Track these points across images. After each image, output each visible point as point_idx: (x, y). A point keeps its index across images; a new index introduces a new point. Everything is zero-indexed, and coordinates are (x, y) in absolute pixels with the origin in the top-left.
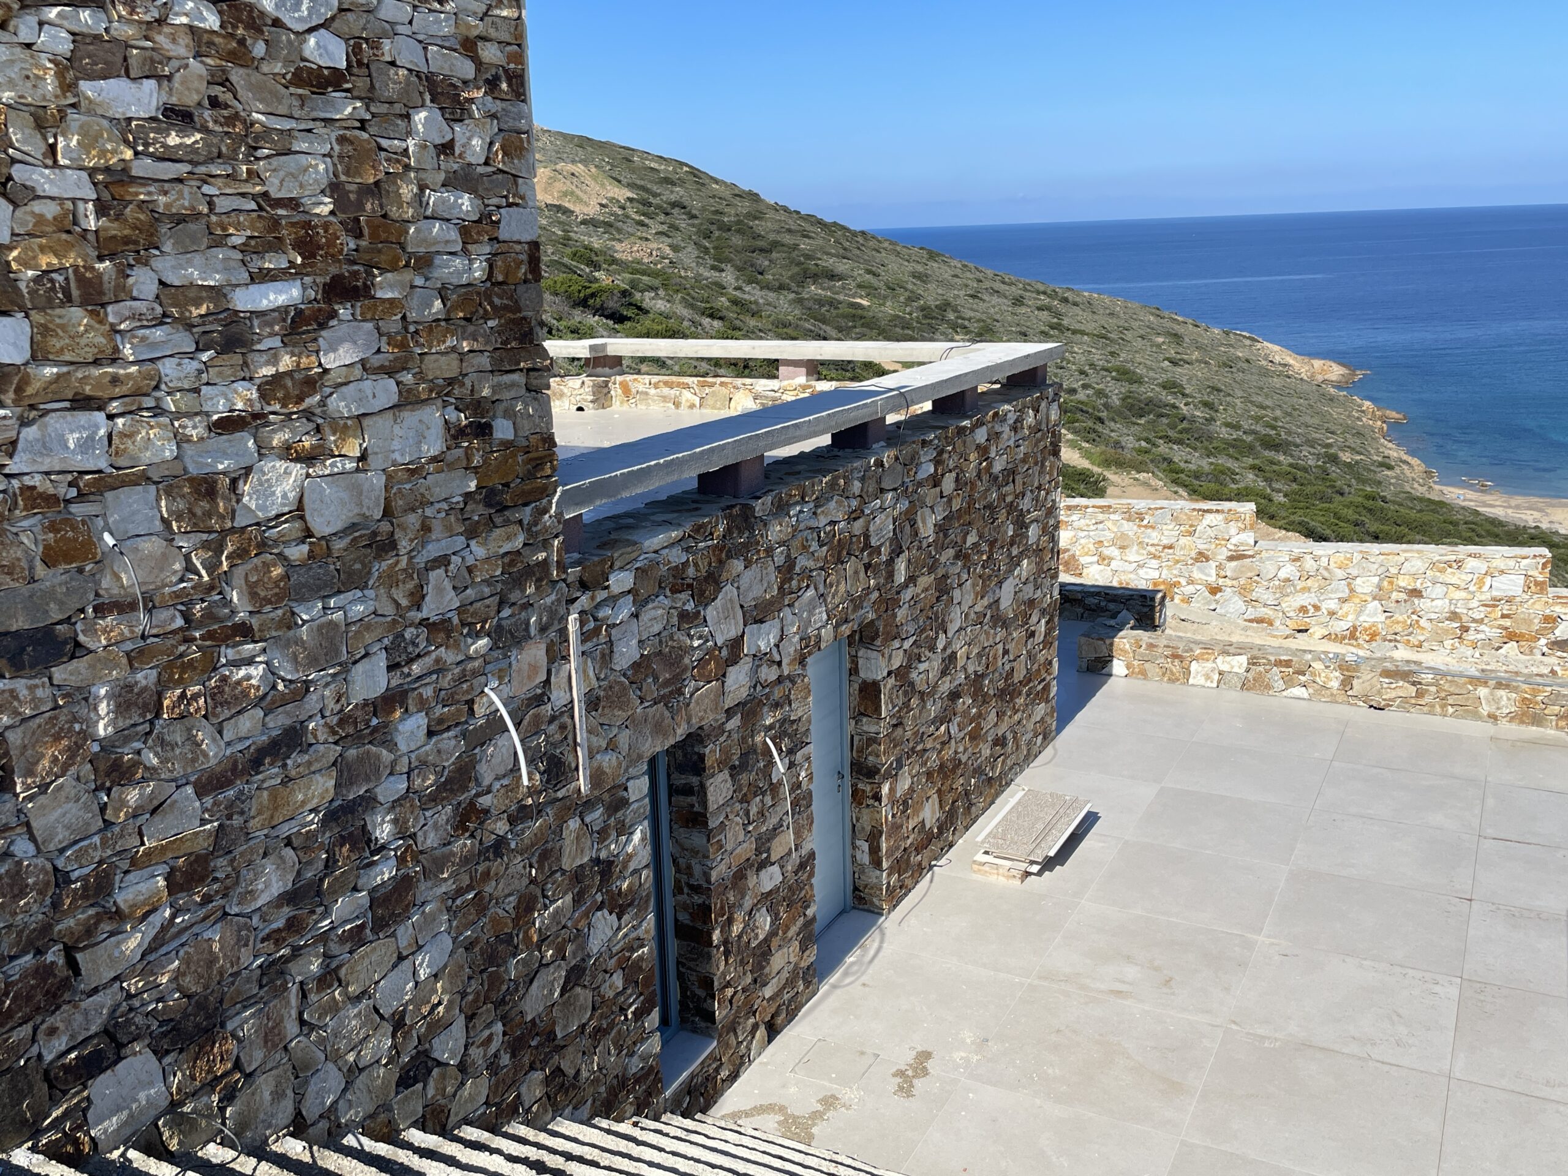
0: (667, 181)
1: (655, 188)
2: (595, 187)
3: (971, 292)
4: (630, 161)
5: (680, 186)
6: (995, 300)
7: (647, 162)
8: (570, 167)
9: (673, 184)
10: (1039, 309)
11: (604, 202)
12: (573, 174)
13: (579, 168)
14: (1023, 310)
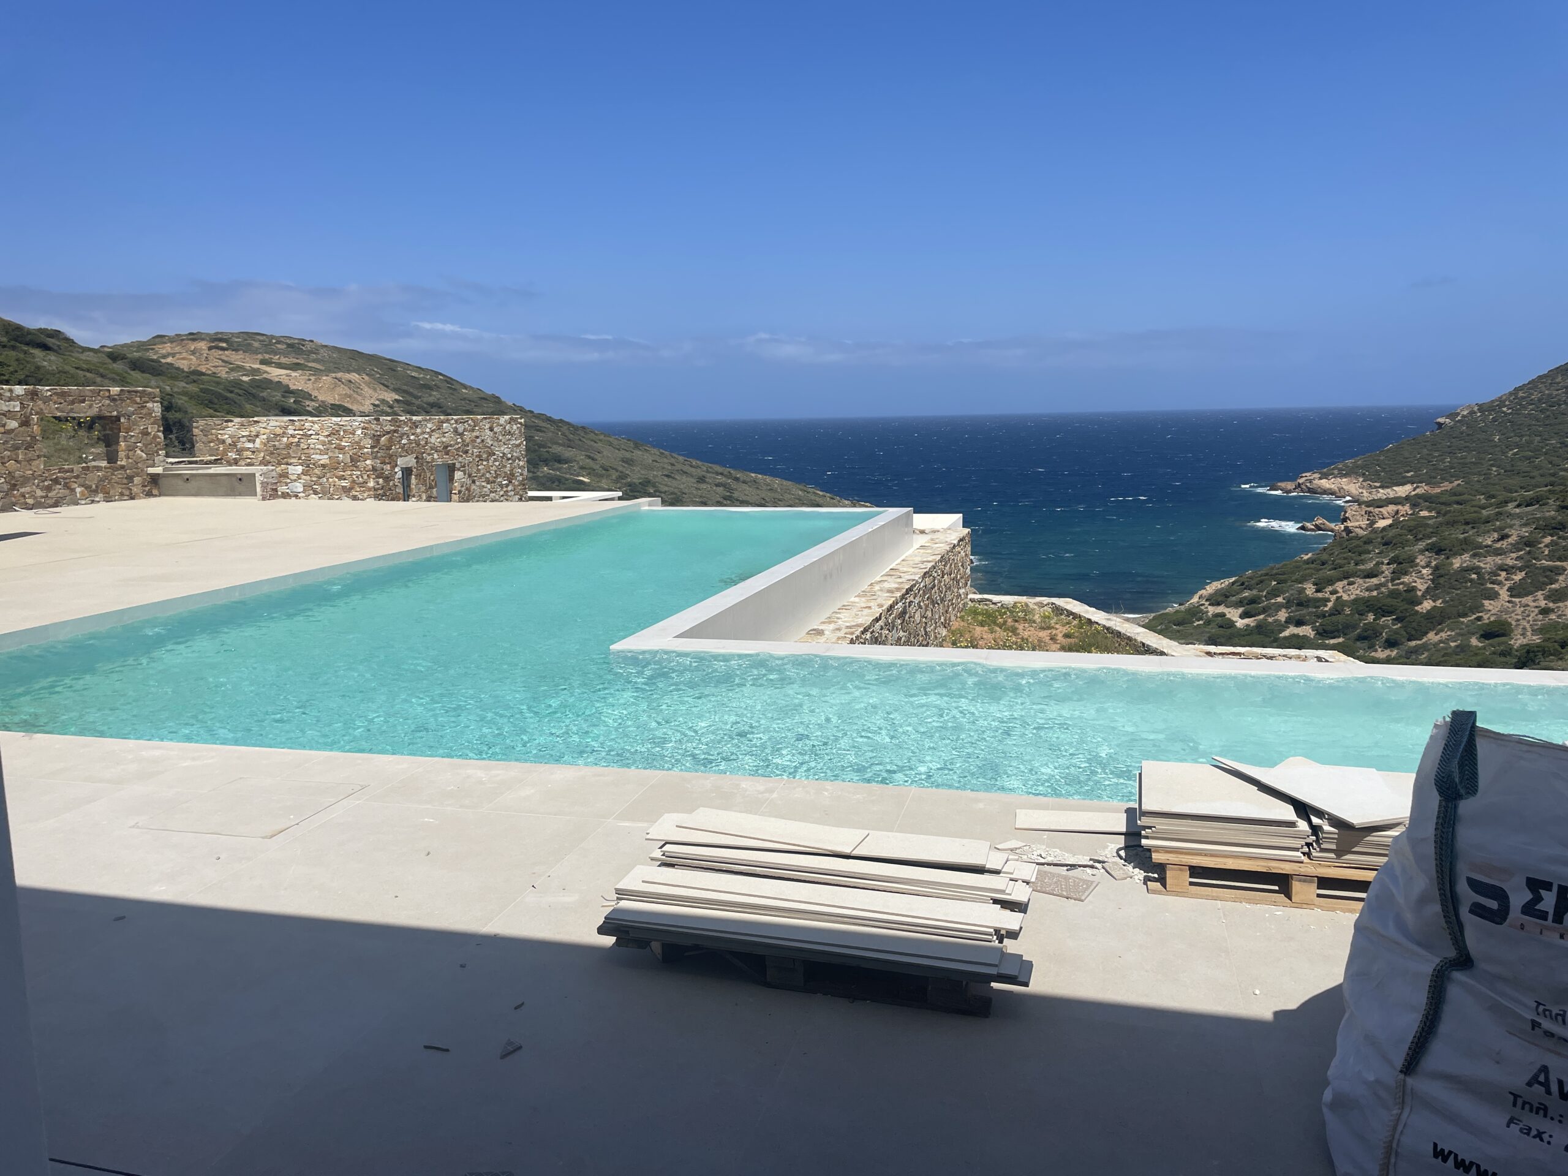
0: (427, 387)
1: (415, 392)
2: (367, 391)
3: (666, 473)
4: (394, 371)
5: (437, 391)
6: (684, 478)
7: (408, 372)
8: (348, 376)
9: (430, 388)
10: (717, 485)
11: (377, 402)
12: (350, 381)
13: (354, 377)
14: (704, 486)
